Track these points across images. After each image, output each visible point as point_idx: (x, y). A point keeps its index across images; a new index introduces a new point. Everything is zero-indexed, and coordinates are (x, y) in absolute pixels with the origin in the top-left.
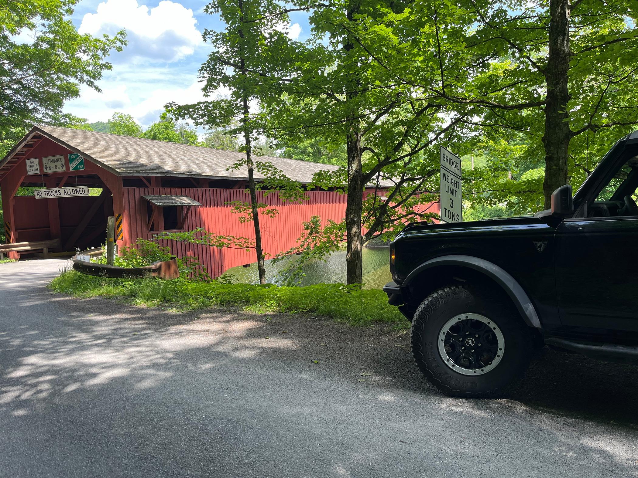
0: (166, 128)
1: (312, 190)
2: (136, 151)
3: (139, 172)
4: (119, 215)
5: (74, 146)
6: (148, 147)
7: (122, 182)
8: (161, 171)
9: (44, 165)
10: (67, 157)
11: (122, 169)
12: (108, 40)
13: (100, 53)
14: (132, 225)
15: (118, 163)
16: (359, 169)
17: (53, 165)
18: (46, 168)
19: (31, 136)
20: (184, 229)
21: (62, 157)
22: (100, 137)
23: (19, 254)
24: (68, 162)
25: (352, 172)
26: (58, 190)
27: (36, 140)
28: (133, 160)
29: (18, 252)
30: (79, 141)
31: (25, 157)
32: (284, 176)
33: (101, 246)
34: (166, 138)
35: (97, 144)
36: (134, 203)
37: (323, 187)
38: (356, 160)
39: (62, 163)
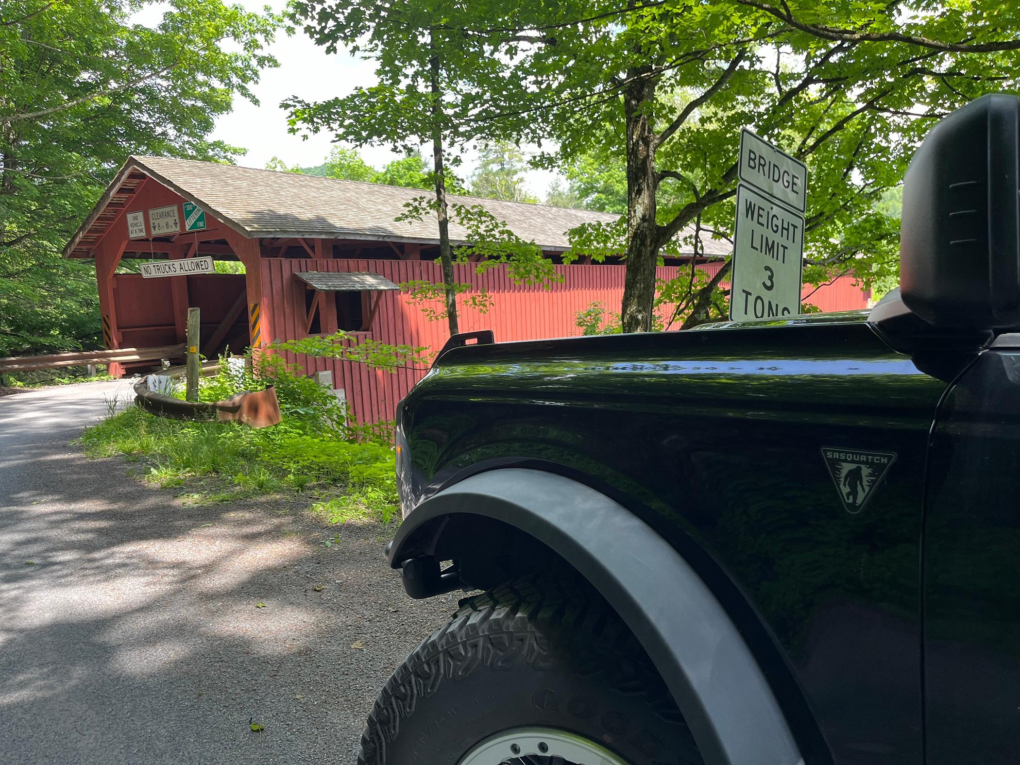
0: (409, 168)
1: (573, 262)
2: (296, 196)
3: (285, 232)
4: (256, 306)
5: (184, 189)
6: (321, 191)
7: (258, 250)
8: (327, 229)
9: (152, 222)
10: (182, 207)
11: (256, 226)
12: (271, 15)
13: (260, 38)
14: (277, 324)
15: (250, 216)
16: (650, 216)
17: (162, 222)
18: (154, 228)
19: (127, 173)
20: (372, 331)
21: (175, 208)
22: (239, 174)
23: (125, 366)
24: (183, 216)
25: (634, 222)
26: (171, 263)
27: (138, 181)
28: (282, 211)
29: (122, 363)
30: (199, 180)
31: (124, 209)
32: (510, 233)
33: (218, 358)
34: (408, 185)
35: (228, 185)
36: (280, 285)
37: (594, 257)
38: (645, 198)
39: (175, 218)
